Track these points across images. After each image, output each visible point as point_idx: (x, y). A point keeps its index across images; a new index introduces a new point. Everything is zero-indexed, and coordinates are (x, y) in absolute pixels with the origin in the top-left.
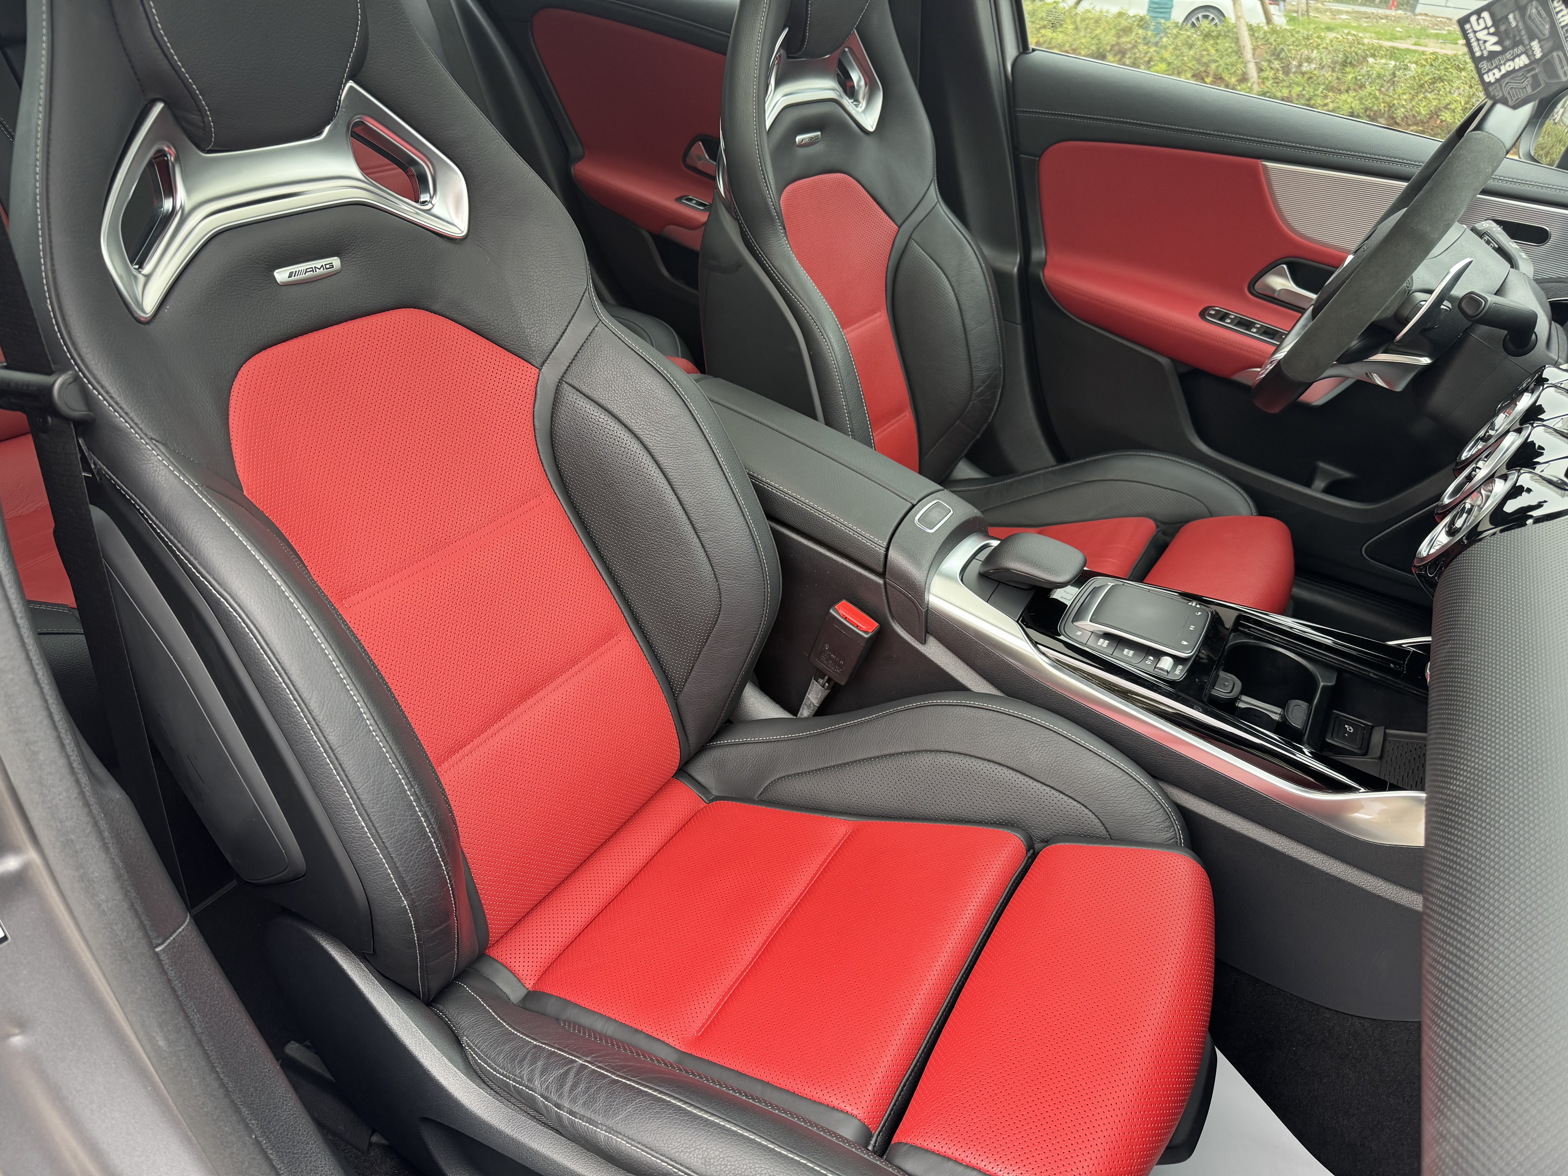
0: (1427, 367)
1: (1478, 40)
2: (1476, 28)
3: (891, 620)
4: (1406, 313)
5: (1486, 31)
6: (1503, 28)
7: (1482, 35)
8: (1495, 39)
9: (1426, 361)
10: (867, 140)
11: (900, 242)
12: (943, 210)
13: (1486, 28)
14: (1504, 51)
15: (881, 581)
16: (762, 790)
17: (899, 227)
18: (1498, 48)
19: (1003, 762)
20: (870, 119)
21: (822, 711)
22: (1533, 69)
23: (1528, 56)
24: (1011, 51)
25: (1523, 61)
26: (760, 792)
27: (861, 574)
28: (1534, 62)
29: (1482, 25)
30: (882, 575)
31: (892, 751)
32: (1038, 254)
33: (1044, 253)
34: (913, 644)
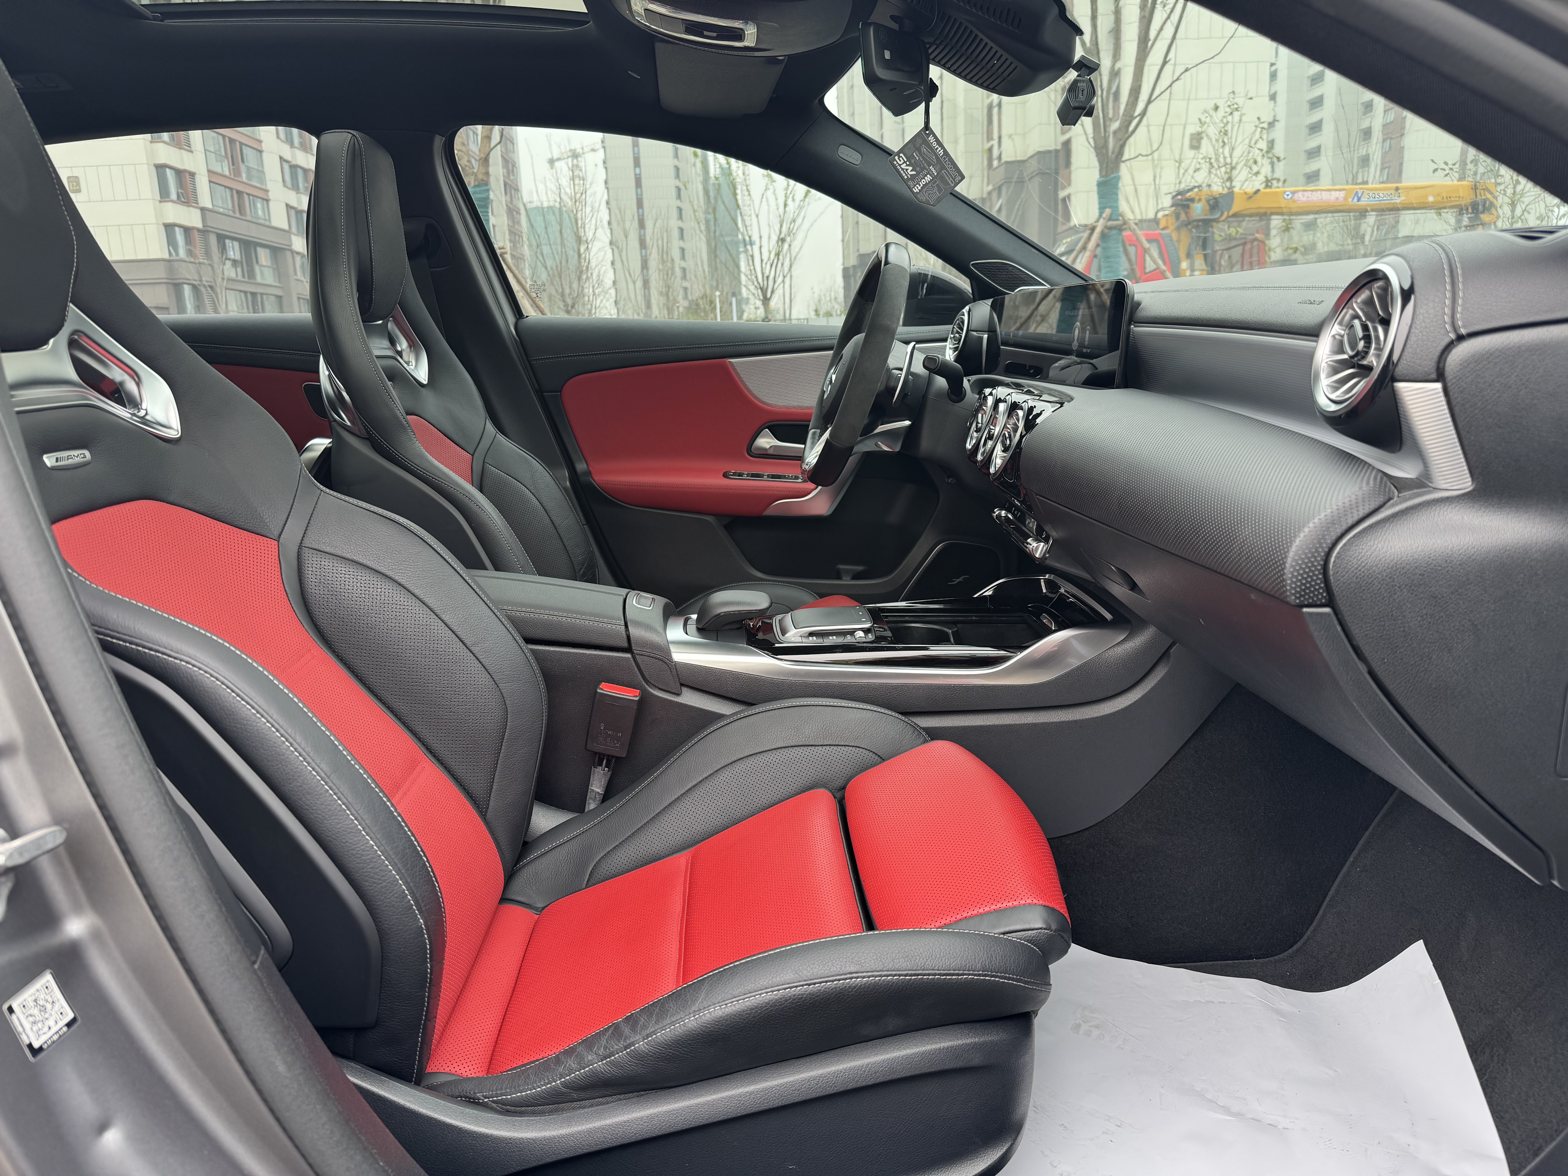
0: (910, 426)
1: (903, 169)
2: (900, 163)
3: (647, 686)
4: (892, 384)
5: (905, 164)
6: (913, 161)
7: (903, 166)
8: (910, 168)
9: (908, 423)
10: (423, 390)
11: (477, 467)
12: (501, 438)
13: (905, 162)
14: (918, 174)
15: (628, 655)
16: (587, 877)
17: (473, 455)
18: (914, 173)
19: (786, 745)
20: (422, 373)
21: (607, 795)
22: (936, 182)
23: (930, 175)
24: (511, 319)
25: (928, 178)
26: (586, 880)
27: (609, 656)
28: (934, 178)
29: (902, 161)
30: (628, 649)
31: (695, 783)
32: (581, 467)
33: (585, 466)
34: (672, 699)
